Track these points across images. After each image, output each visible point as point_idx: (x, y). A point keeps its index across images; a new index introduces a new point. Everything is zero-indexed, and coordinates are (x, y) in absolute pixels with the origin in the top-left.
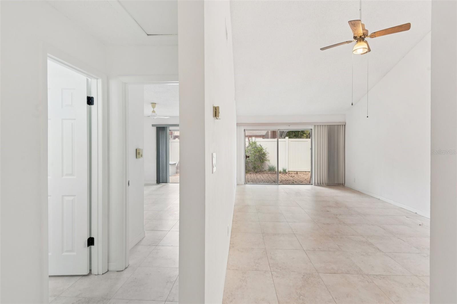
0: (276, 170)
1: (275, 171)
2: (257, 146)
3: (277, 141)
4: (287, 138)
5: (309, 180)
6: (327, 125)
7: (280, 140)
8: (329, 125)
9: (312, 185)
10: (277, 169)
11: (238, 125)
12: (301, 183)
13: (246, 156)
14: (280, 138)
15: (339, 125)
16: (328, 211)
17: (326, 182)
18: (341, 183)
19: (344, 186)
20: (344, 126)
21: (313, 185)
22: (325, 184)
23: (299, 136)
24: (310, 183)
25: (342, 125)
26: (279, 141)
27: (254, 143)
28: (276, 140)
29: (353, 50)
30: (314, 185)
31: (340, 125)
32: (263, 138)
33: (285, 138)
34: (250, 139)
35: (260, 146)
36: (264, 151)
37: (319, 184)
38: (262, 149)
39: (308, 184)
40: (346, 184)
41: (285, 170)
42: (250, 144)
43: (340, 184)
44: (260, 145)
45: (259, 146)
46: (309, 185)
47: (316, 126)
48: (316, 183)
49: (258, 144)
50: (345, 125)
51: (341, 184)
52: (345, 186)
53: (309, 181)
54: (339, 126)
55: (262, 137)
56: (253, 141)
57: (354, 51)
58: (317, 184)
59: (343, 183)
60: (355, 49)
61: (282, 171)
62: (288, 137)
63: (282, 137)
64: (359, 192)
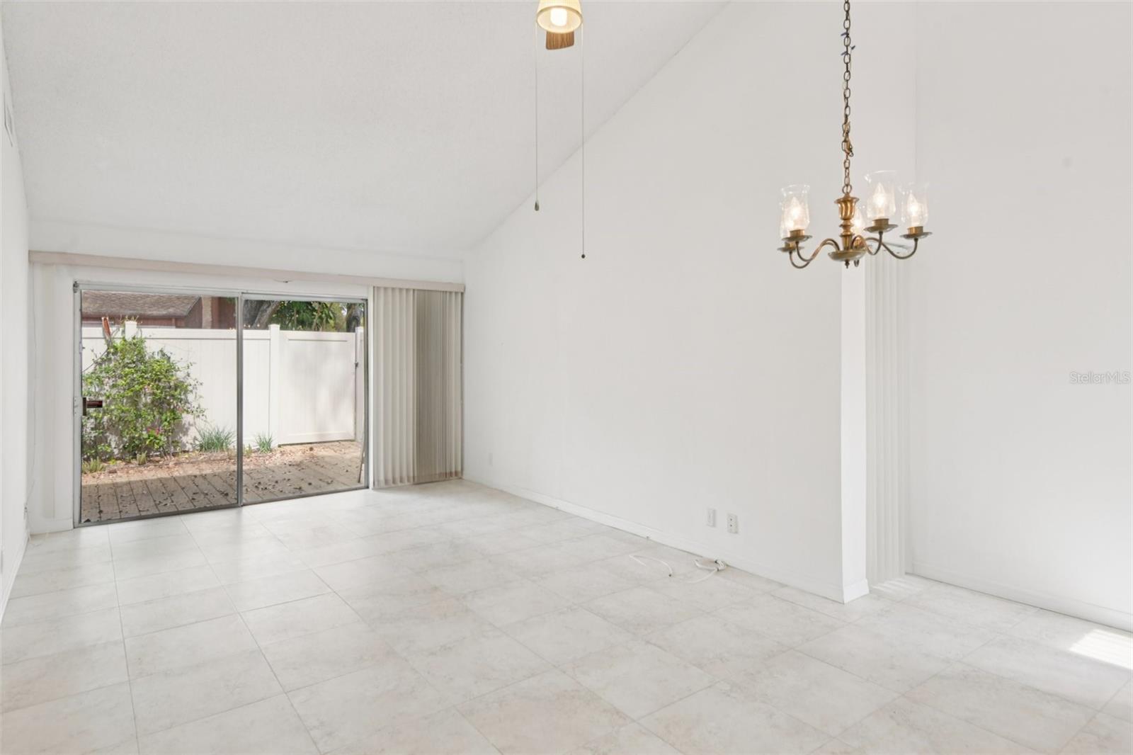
0: (233, 445)
1: (228, 450)
2: (147, 358)
3: (235, 337)
4: (275, 328)
5: (356, 471)
6: (414, 290)
7: (247, 333)
8: (418, 290)
9: (368, 487)
10: (234, 439)
11: (36, 258)
12: (331, 488)
13: (84, 399)
14: (247, 328)
15: (446, 292)
16: (435, 589)
17: (411, 475)
18: (453, 470)
19: (461, 478)
20: (460, 295)
21: (370, 491)
22: (408, 481)
23: (314, 324)
24: (359, 481)
25: (456, 293)
26: (244, 337)
27: (135, 344)
28: (232, 333)
29: (539, 10)
30: (373, 489)
31: (451, 293)
32: (178, 327)
33: (266, 327)
34: (112, 329)
35: (164, 355)
36: (180, 375)
37: (390, 484)
38: (171, 369)
39: (354, 487)
40: (464, 472)
41: (269, 443)
42: (112, 350)
43: (451, 473)
44: (161, 351)
45: (157, 357)
46: (356, 489)
47: (378, 288)
48: (378, 481)
49: (151, 348)
50: (462, 294)
51: (454, 474)
52: (464, 477)
53: (357, 477)
54: (448, 294)
55: (173, 320)
56: (129, 337)
57: (541, 11)
58: (383, 484)
59: (459, 469)
60: (546, 6)
61: (255, 446)
62: (279, 326)
63: (254, 325)
64: (502, 491)
